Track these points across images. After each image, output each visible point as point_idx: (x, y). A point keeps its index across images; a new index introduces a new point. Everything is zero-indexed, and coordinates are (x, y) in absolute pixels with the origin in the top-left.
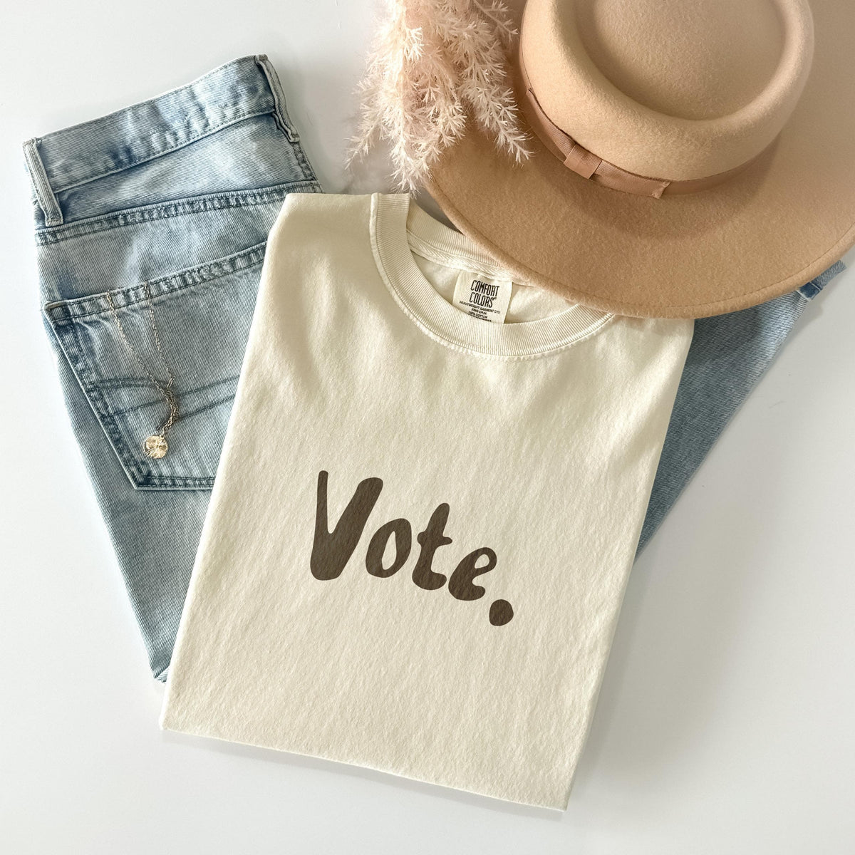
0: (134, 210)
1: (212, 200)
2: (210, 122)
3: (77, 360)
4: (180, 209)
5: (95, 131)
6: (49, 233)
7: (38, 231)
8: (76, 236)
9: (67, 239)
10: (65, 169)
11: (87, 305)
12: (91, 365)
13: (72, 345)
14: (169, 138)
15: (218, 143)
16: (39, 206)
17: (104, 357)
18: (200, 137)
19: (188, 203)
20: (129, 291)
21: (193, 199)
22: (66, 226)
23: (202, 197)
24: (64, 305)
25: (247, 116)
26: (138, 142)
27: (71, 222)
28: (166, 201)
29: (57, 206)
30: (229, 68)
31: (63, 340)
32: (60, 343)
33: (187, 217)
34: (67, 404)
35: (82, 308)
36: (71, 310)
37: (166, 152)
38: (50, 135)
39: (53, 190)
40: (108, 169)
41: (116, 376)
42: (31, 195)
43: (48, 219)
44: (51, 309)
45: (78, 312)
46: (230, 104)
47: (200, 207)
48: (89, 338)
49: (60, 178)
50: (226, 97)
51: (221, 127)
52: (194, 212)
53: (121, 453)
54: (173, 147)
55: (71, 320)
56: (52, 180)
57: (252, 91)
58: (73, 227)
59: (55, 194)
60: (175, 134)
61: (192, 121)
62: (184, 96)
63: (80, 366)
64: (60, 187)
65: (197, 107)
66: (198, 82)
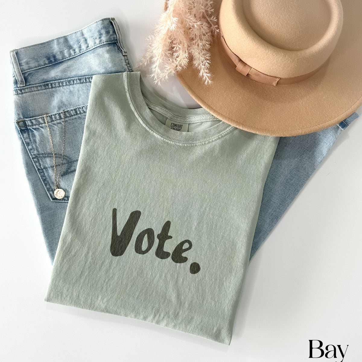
0: (56, 81)
1: (89, 78)
2: (89, 45)
3: (29, 145)
4: (75, 82)
5: (40, 48)
6: (19, 90)
7: (14, 89)
8: (30, 92)
9: (26, 92)
10: (27, 63)
11: (34, 121)
12: (35, 147)
13: (27, 138)
14: (72, 52)
15: (93, 54)
16: (15, 78)
17: (40, 143)
18: (85, 52)
19: (79, 79)
20: (52, 115)
21: (81, 78)
22: (26, 87)
23: (84, 77)
24: (24, 121)
25: (105, 43)
26: (59, 53)
27: (28, 85)
28: (69, 78)
29: (23, 78)
30: (98, 23)
31: (23, 136)
33: (78, 85)
34: (24, 163)
35: (32, 123)
36: (27, 123)
37: (71, 57)
38: (22, 48)
39: (22, 71)
40: (45, 64)
41: (45, 152)
42: (13, 73)
43: (19, 84)
44: (19, 122)
45: (30, 124)
46: (98, 38)
47: (83, 81)
48: (34, 135)
49: (25, 67)
50: (96, 35)
51: (94, 47)
52: (81, 83)
53: (46, 185)
54: (73, 56)
55: (27, 127)
56: (21, 67)
57: (108, 32)
58: (29, 88)
59: (22, 73)
60: (74, 50)
61: (82, 45)
62: (79, 34)
63: (30, 147)
64: (25, 70)
65: (84, 39)
66: (85, 28)
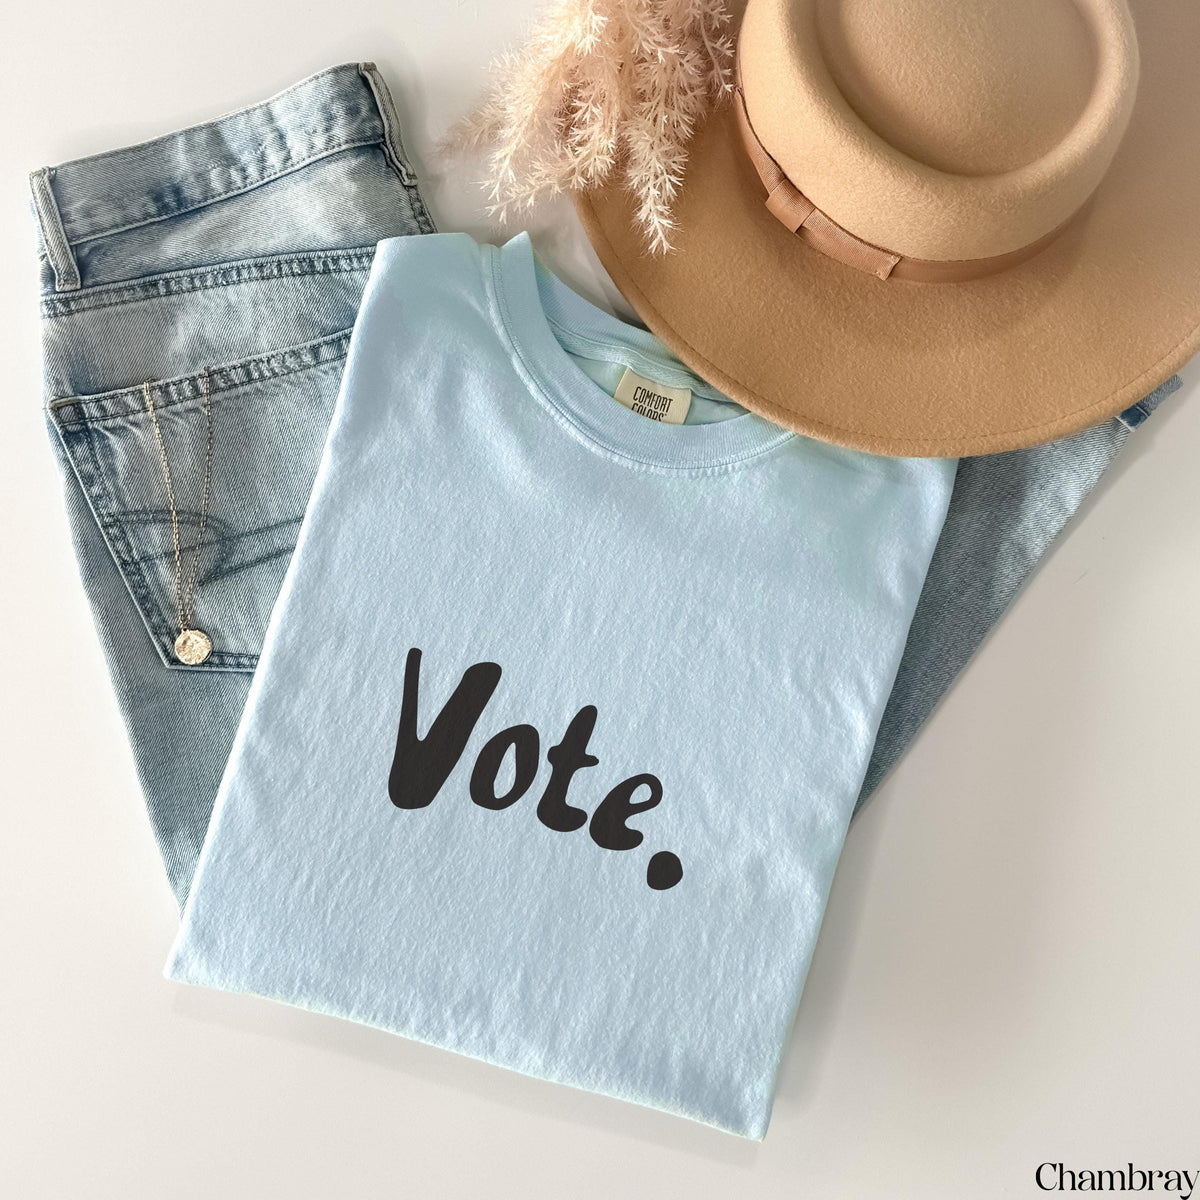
0: (181, 273)
1: (290, 262)
2: (293, 154)
3: (92, 482)
4: (245, 274)
5: (131, 162)
6: (59, 300)
7: (44, 298)
8: (96, 307)
9: (84, 310)
10: (87, 213)
11: (108, 404)
12: (111, 489)
13: (86, 460)
14: (235, 176)
15: (303, 184)
16: (48, 262)
17: (130, 478)
18: (280, 174)
19: (256, 266)
20: (168, 385)
21: (263, 260)
22: (84, 292)
23: (275, 258)
24: (77, 403)
25: (344, 147)
26: (192, 179)
27: (91, 287)
28: (225, 262)
29: (74, 263)
30: (321, 79)
31: (73, 453)
32: (69, 456)
33: (254, 285)
34: (75, 543)
35: (102, 409)
36: (86, 410)
37: (231, 194)
38: (69, 164)
39: (69, 240)
40: (147, 215)
41: (145, 507)
42: (38, 246)
43: (59, 281)
44: (59, 408)
45: (96, 413)
46: (320, 130)
47: (272, 271)
48: (110, 450)
49: (80, 225)
50: (316, 119)
51: (307, 161)
52: (263, 278)
53: (148, 615)
54: (239, 188)
55: (85, 424)
56: (68, 226)
57: (352, 112)
58: (93, 294)
59: (71, 247)
60: (243, 170)
61: (268, 152)
62: (258, 118)
63: (96, 490)
64: (79, 237)
65: (276, 133)
66: (278, 99)
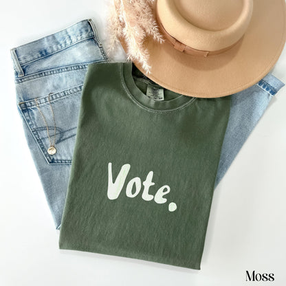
0: (48, 71)
1: (74, 67)
2: (73, 41)
3: (29, 121)
4: (63, 70)
5: (34, 45)
6: (19, 79)
7: (15, 79)
8: (28, 80)
9: (25, 81)
10: (24, 58)
11: (32, 102)
12: (34, 123)
13: (27, 116)
14: (59, 47)
15: (75, 48)
16: (16, 70)
17: (38, 120)
18: (70, 46)
20: (46, 97)
21: (67, 67)
23: (70, 66)
24: (25, 103)
25: (85, 39)
26: (49, 48)
27: (26, 75)
28: (58, 67)
29: (22, 70)
30: (79, 23)
31: (24, 115)
33: (66, 72)
34: (26, 136)
37: (58, 51)
38: (19, 47)
40: (39, 57)
41: (42, 126)
42: (13, 67)
43: (19, 75)
44: (20, 104)
45: (30, 105)
47: (70, 69)
48: (33, 114)
50: (78, 33)
51: (76, 43)
53: (44, 152)
54: (60, 49)
55: (27, 108)
56: (20, 62)
59: (21, 66)
60: (61, 45)
61: (67, 41)
62: (64, 33)
63: (30, 123)
64: (23, 64)
65: (68, 36)
66: (68, 28)
